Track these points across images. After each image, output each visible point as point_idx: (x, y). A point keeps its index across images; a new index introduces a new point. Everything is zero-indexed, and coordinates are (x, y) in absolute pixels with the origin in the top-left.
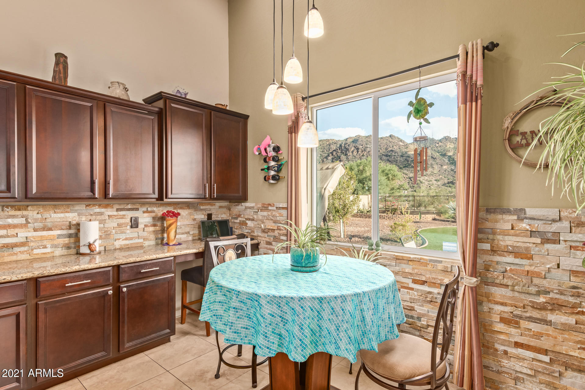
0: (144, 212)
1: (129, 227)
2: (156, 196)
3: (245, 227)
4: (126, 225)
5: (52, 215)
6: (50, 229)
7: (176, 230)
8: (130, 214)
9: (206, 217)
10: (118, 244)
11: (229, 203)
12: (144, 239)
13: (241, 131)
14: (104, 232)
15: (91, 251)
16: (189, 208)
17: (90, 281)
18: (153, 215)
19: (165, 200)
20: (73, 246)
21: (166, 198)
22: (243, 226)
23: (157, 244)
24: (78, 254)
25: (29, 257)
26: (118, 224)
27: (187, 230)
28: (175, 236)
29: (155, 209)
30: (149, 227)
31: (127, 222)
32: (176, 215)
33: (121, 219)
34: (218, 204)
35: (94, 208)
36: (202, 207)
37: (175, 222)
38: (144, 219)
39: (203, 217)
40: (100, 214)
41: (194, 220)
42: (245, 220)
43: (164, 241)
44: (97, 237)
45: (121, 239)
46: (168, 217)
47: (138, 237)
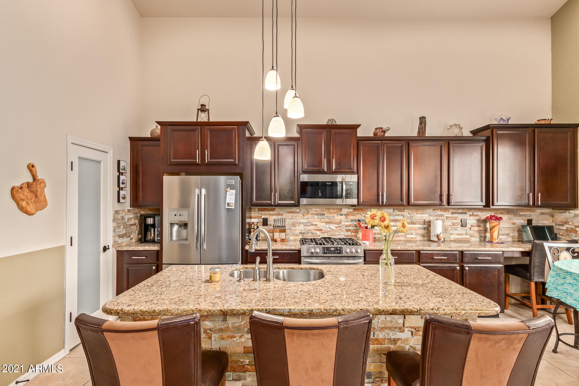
0: (470, 215)
1: (459, 226)
2: (484, 204)
3: (574, 234)
4: (458, 224)
5: (416, 215)
6: (415, 224)
7: (499, 232)
8: (461, 216)
9: (526, 222)
10: (453, 237)
11: (551, 210)
12: (470, 236)
13: (569, 140)
14: (444, 228)
15: (438, 240)
16: (509, 214)
17: (446, 258)
18: (478, 218)
19: (492, 207)
20: (426, 235)
21: (493, 205)
22: (572, 234)
23: (481, 241)
24: (430, 240)
25: (405, 239)
26: (452, 223)
27: (507, 232)
28: (498, 236)
29: (479, 213)
30: (474, 227)
31: (459, 222)
32: (500, 219)
33: (454, 220)
34: (539, 211)
35: (438, 211)
36: (521, 213)
37: (498, 224)
38: (471, 221)
39: (522, 222)
40: (441, 216)
41: (514, 224)
42: (574, 227)
43: (486, 239)
44: (441, 231)
45: (454, 234)
46: (492, 220)
47: (466, 234)
